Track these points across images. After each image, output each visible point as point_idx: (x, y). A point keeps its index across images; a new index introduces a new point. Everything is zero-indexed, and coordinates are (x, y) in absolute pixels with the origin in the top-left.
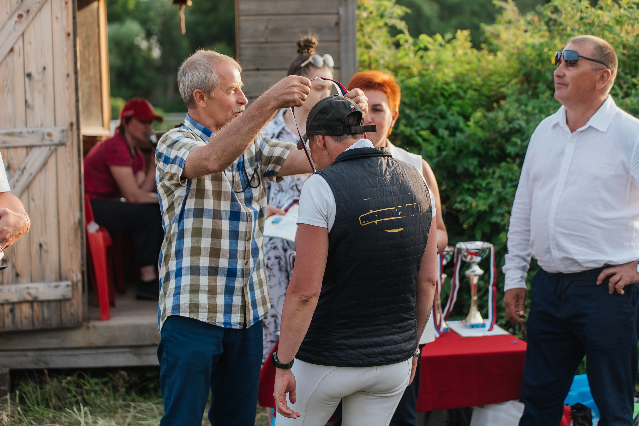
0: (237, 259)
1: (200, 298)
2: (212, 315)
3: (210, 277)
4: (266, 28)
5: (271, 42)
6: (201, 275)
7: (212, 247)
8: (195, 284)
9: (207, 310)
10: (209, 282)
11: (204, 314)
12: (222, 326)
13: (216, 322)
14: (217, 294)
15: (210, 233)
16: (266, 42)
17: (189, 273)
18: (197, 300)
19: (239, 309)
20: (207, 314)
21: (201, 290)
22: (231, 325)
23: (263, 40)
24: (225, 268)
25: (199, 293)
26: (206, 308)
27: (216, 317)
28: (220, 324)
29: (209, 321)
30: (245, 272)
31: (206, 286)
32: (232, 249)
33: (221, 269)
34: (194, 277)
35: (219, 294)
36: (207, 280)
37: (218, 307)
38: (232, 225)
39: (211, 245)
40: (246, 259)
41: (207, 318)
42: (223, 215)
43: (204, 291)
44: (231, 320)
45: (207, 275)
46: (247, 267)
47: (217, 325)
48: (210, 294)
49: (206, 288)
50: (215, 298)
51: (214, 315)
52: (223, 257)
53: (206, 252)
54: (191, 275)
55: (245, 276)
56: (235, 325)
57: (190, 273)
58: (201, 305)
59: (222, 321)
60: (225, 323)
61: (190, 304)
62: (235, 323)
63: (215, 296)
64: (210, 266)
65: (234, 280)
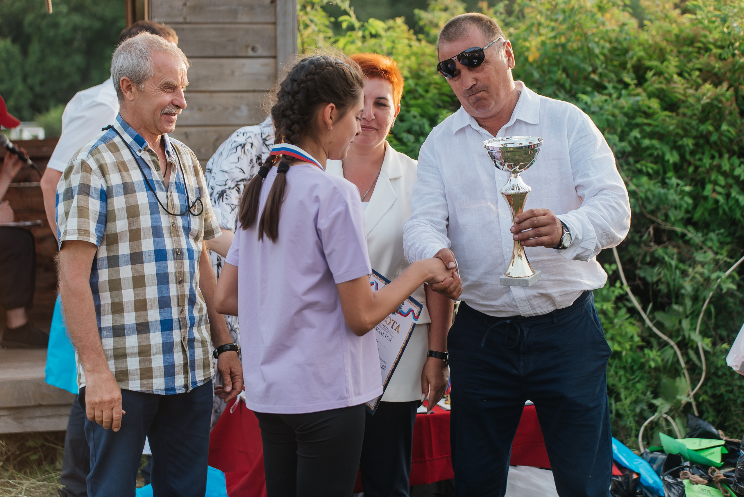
0: (171, 307)
1: (129, 364)
2: (145, 382)
3: (140, 335)
4: (185, 4)
5: (190, 23)
6: (127, 335)
7: (136, 299)
8: (120, 347)
9: (139, 376)
10: (139, 343)
11: (136, 381)
12: (163, 393)
13: (154, 389)
14: (152, 355)
15: (131, 282)
16: (186, 23)
17: (111, 335)
18: (125, 366)
19: (181, 368)
20: (139, 382)
21: (129, 353)
22: (175, 390)
23: (181, 20)
24: (156, 321)
25: (128, 357)
26: (137, 374)
27: (152, 384)
28: (159, 391)
29: (143, 389)
30: (181, 323)
31: (135, 348)
32: (163, 296)
33: (152, 323)
34: (118, 339)
35: (154, 355)
36: (137, 340)
37: (153, 371)
38: (160, 267)
39: (135, 297)
40: (181, 306)
41: (140, 385)
42: (145, 257)
43: (132, 354)
44: (174, 383)
45: (136, 333)
46: (182, 316)
47: (155, 393)
48: (141, 357)
49: (136, 350)
50: (150, 361)
51: (150, 381)
52: (152, 308)
53: (130, 307)
54: (113, 337)
55: (182, 327)
56: (179, 389)
57: (113, 335)
58: (131, 371)
59: (163, 387)
60: (166, 390)
61: (116, 372)
62: (179, 386)
63: (148, 358)
64: (138, 322)
65: (172, 334)
